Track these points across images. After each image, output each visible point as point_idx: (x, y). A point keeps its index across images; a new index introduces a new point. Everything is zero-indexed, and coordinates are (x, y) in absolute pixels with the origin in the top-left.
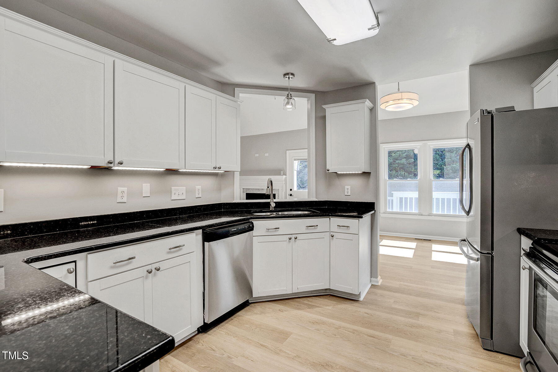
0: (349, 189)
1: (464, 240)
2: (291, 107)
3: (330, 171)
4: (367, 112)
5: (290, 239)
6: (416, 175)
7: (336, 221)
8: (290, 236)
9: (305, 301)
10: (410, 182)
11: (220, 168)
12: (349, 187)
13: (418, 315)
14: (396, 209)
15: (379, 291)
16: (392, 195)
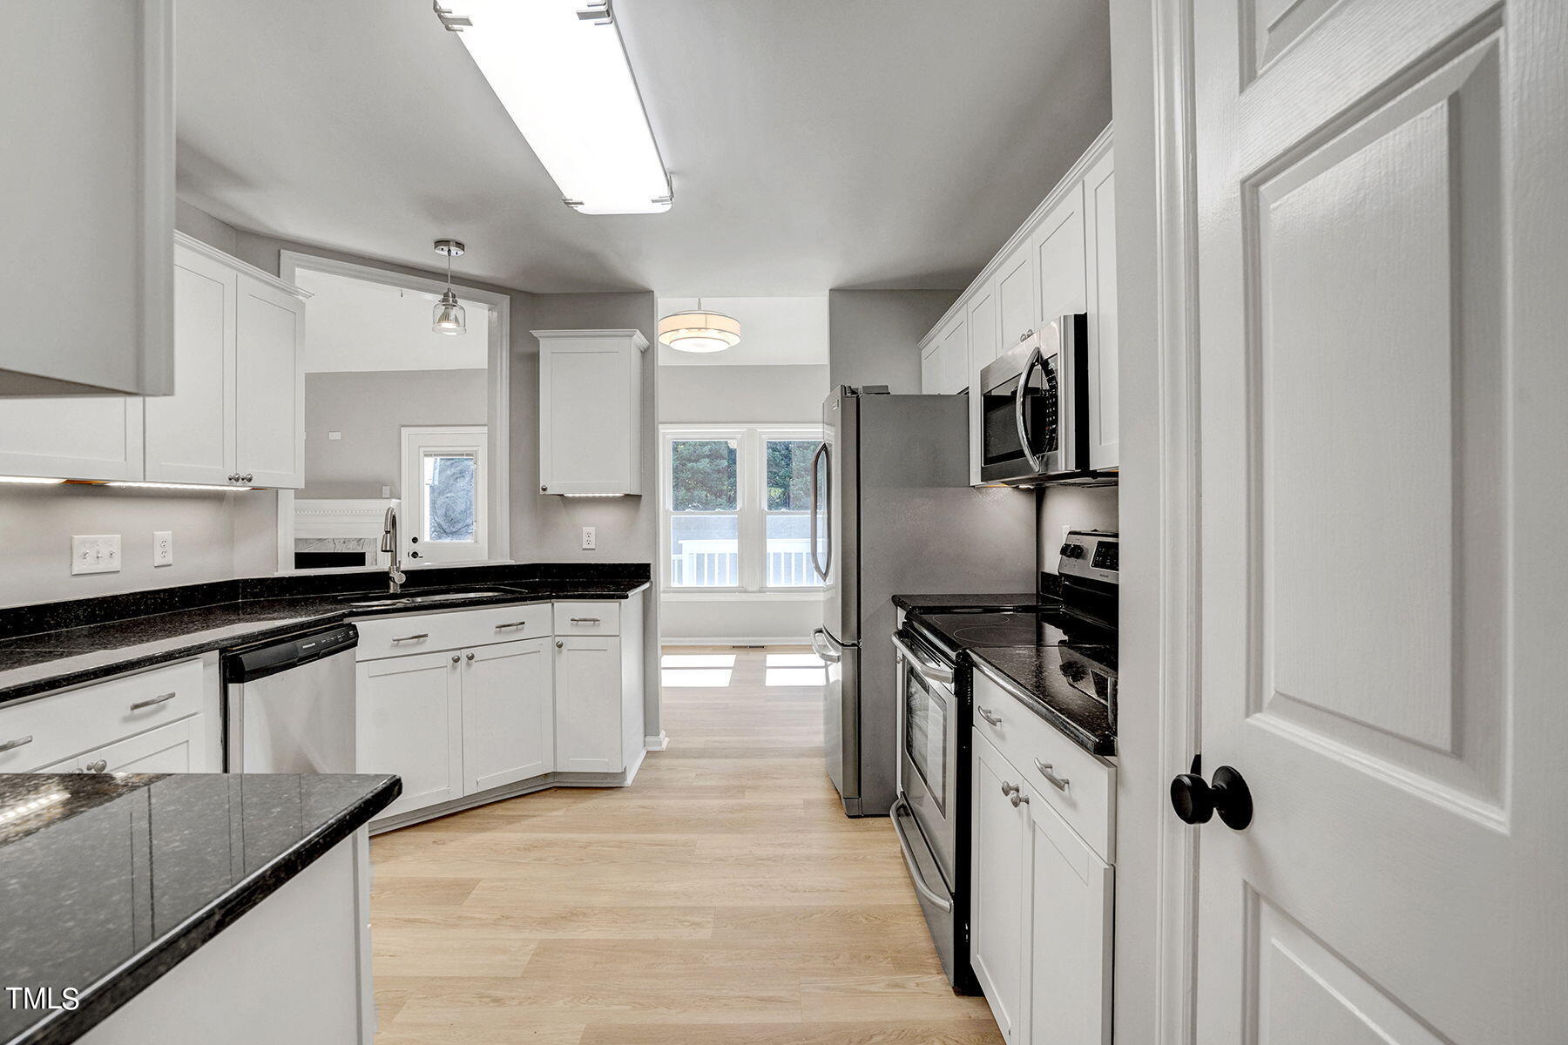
0: (593, 533)
1: (821, 631)
2: (455, 327)
3: (548, 492)
4: (636, 357)
5: (456, 660)
6: (732, 501)
7: (569, 609)
8: (457, 653)
9: (498, 810)
10: (721, 517)
11: (250, 480)
12: (592, 530)
13: (742, 790)
14: (689, 580)
15: (665, 762)
16: (679, 550)
